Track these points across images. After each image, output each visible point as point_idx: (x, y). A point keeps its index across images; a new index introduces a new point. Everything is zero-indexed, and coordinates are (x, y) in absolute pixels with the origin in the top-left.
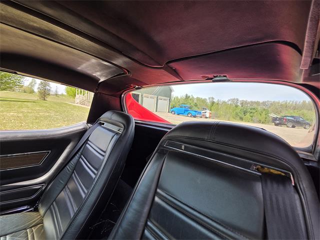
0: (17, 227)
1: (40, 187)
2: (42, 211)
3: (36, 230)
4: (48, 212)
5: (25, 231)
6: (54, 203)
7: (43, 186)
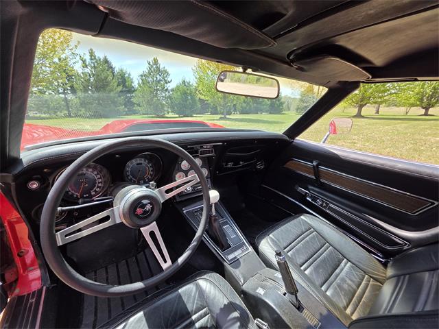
0: (360, 262)
1: (401, 243)
2: (390, 272)
3: (374, 285)
4: (394, 280)
5: (363, 274)
6: (407, 276)
7: (406, 244)
